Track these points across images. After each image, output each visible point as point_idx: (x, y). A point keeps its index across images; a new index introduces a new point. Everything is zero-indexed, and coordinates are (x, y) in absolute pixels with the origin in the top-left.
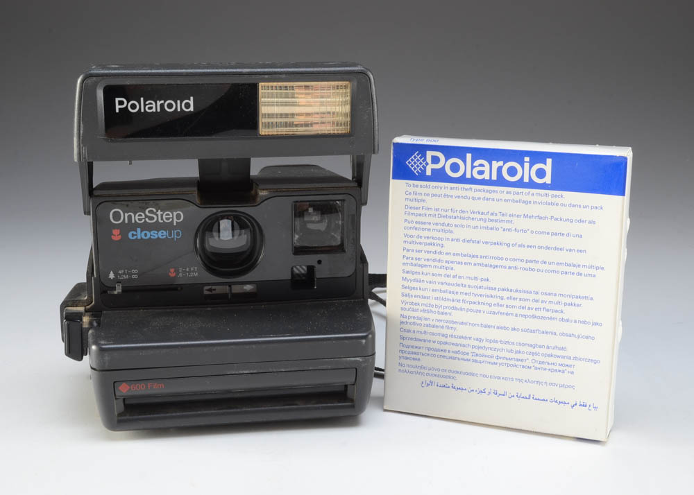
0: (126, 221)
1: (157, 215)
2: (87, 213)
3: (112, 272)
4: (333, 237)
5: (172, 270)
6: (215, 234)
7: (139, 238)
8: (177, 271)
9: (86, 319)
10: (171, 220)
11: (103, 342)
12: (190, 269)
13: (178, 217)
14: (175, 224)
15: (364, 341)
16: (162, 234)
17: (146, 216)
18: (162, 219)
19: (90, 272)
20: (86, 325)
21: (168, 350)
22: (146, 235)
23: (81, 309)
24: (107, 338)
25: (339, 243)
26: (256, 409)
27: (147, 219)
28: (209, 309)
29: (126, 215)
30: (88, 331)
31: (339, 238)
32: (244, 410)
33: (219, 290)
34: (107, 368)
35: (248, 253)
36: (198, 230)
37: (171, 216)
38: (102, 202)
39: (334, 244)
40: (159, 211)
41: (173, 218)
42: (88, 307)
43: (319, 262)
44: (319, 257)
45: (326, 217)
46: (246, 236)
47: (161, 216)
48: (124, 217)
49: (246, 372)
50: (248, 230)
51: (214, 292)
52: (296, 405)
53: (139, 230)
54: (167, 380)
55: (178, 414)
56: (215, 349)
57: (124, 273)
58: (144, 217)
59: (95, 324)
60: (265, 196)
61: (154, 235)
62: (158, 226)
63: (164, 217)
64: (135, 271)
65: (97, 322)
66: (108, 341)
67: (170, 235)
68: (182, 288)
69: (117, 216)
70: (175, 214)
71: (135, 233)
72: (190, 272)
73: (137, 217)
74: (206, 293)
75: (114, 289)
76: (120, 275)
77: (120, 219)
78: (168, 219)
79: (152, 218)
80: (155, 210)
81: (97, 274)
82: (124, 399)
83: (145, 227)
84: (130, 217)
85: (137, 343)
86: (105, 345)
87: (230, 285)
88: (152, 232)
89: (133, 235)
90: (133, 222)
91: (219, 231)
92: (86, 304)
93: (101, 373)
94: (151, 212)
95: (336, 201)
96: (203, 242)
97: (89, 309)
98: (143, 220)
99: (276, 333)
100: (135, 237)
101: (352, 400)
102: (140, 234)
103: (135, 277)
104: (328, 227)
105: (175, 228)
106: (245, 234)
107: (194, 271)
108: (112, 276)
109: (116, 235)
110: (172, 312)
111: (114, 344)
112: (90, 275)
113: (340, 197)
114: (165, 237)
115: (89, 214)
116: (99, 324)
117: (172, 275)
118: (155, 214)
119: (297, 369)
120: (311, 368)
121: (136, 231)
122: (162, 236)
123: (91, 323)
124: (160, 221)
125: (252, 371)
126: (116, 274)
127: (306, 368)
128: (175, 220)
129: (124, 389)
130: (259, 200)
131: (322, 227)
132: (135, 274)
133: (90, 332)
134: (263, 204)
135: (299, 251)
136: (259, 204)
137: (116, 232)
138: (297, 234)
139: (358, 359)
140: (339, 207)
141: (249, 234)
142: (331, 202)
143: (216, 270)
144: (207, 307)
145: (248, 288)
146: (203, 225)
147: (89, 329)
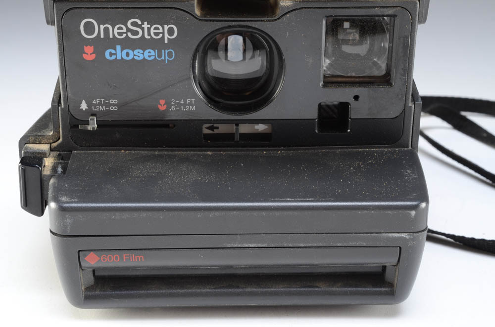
0: (102, 36)
1: (143, 29)
2: (50, 22)
3: (84, 102)
4: (375, 64)
5: (162, 102)
6: (221, 53)
7: (119, 58)
8: (169, 104)
9: (48, 162)
10: (161, 35)
11: (64, 199)
12: (185, 101)
13: (171, 31)
14: (166, 41)
15: (413, 213)
16: (150, 54)
17: (128, 30)
18: (149, 34)
19: (56, 100)
20: (47, 171)
21: (150, 214)
22: (128, 54)
23: (45, 147)
24: (70, 193)
25: (384, 72)
26: (265, 290)
27: (129, 34)
28: (209, 153)
29: (102, 27)
30: (50, 180)
31: (384, 66)
32: (249, 290)
33: (223, 129)
34: (69, 233)
35: (262, 81)
36: (197, 50)
37: (161, 30)
38: (71, 9)
39: (376, 73)
40: (146, 23)
41: (163, 33)
42: (55, 145)
43: (356, 98)
44: (357, 90)
45: (368, 38)
46: (260, 58)
47: (148, 30)
48: (99, 29)
49: (253, 245)
50: (264, 52)
51: (216, 131)
52: (317, 287)
53: (118, 47)
54: (148, 252)
55: (164, 291)
56: (212, 214)
57: (100, 104)
58: (125, 30)
59: (60, 170)
60: (287, 7)
61: (138, 54)
62: (143, 44)
63: (152, 31)
64: (114, 101)
65: (62, 168)
66: (72, 197)
67: (160, 56)
68: (174, 126)
69: (89, 28)
70: (166, 27)
71: (113, 51)
72: (185, 105)
73: (116, 31)
74: (206, 131)
75: (87, 123)
76: (95, 106)
77: (93, 33)
78: (157, 34)
79: (136, 33)
80: (139, 22)
81: (65, 103)
82: (94, 271)
83: (127, 44)
84: (106, 30)
85: (108, 202)
86: (67, 202)
87: (237, 123)
88: (136, 52)
89: (111, 54)
90: (111, 36)
91: (226, 50)
92: (51, 141)
93: (61, 238)
94: (134, 24)
95: (383, 16)
96: (203, 65)
97: (55, 148)
98: (124, 35)
99: (294, 196)
100: (113, 57)
101: (391, 285)
102: (120, 53)
103: (113, 108)
104: (370, 51)
105: (166, 46)
106: (259, 56)
107: (190, 104)
108: (84, 106)
109: (89, 54)
110: (161, 156)
111: (77, 202)
112: (57, 104)
113: (390, 12)
114: (152, 58)
115: (53, 23)
116: (65, 169)
117: (162, 108)
118: (140, 26)
119: (321, 245)
120: (339, 245)
121: (116, 50)
122: (149, 56)
123: (54, 169)
124: (147, 37)
125: (259, 245)
126: (89, 104)
127: (332, 244)
128: (166, 36)
129: (92, 261)
130: (279, 12)
131: (362, 49)
132: (114, 105)
133: (52, 181)
134: (284, 19)
135: (330, 82)
136: (279, 18)
137: (89, 49)
138: (328, 58)
139: (403, 235)
140: (387, 24)
141: (265, 58)
142: (377, 18)
143: (219, 102)
144: (208, 151)
145: (261, 128)
146: (204, 43)
147: (51, 176)
